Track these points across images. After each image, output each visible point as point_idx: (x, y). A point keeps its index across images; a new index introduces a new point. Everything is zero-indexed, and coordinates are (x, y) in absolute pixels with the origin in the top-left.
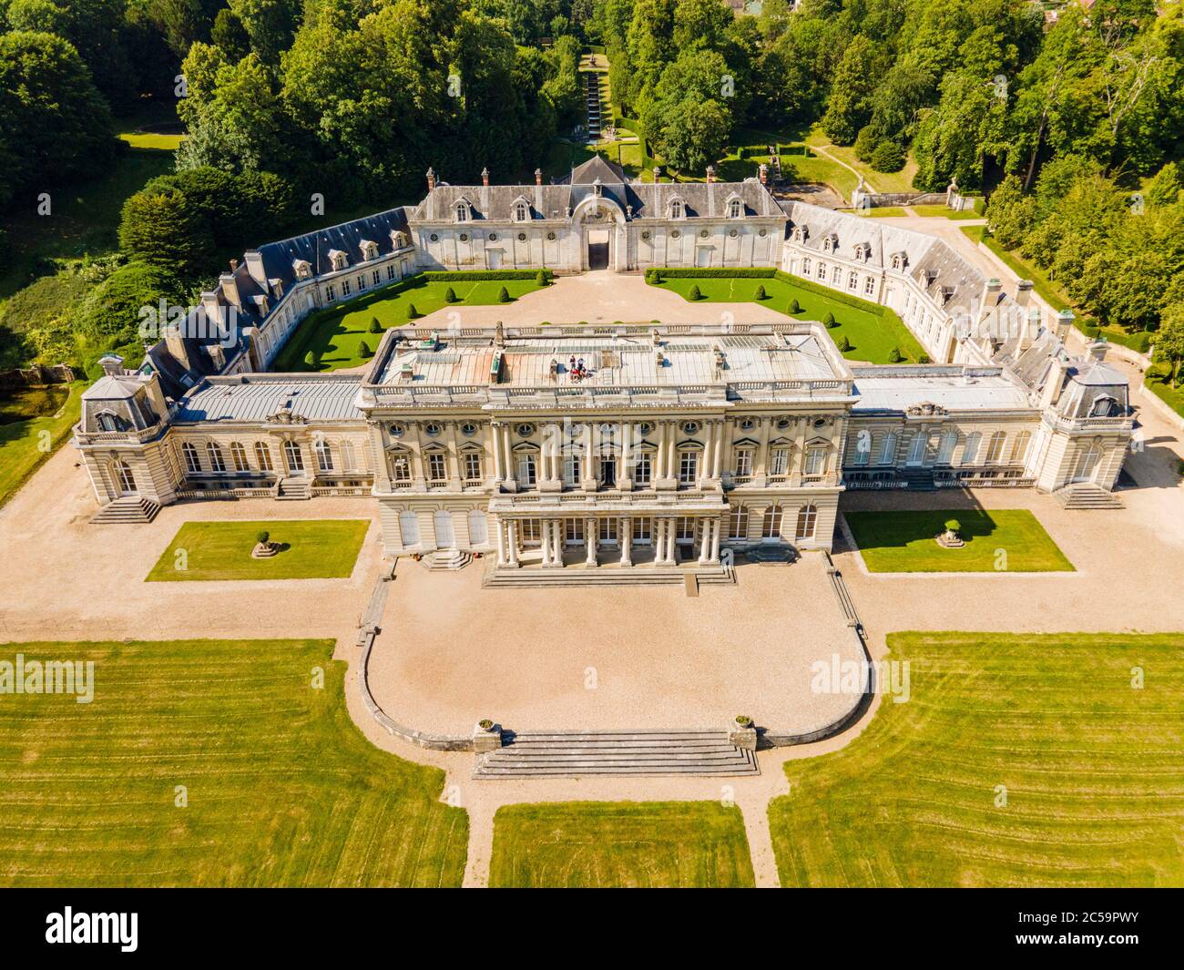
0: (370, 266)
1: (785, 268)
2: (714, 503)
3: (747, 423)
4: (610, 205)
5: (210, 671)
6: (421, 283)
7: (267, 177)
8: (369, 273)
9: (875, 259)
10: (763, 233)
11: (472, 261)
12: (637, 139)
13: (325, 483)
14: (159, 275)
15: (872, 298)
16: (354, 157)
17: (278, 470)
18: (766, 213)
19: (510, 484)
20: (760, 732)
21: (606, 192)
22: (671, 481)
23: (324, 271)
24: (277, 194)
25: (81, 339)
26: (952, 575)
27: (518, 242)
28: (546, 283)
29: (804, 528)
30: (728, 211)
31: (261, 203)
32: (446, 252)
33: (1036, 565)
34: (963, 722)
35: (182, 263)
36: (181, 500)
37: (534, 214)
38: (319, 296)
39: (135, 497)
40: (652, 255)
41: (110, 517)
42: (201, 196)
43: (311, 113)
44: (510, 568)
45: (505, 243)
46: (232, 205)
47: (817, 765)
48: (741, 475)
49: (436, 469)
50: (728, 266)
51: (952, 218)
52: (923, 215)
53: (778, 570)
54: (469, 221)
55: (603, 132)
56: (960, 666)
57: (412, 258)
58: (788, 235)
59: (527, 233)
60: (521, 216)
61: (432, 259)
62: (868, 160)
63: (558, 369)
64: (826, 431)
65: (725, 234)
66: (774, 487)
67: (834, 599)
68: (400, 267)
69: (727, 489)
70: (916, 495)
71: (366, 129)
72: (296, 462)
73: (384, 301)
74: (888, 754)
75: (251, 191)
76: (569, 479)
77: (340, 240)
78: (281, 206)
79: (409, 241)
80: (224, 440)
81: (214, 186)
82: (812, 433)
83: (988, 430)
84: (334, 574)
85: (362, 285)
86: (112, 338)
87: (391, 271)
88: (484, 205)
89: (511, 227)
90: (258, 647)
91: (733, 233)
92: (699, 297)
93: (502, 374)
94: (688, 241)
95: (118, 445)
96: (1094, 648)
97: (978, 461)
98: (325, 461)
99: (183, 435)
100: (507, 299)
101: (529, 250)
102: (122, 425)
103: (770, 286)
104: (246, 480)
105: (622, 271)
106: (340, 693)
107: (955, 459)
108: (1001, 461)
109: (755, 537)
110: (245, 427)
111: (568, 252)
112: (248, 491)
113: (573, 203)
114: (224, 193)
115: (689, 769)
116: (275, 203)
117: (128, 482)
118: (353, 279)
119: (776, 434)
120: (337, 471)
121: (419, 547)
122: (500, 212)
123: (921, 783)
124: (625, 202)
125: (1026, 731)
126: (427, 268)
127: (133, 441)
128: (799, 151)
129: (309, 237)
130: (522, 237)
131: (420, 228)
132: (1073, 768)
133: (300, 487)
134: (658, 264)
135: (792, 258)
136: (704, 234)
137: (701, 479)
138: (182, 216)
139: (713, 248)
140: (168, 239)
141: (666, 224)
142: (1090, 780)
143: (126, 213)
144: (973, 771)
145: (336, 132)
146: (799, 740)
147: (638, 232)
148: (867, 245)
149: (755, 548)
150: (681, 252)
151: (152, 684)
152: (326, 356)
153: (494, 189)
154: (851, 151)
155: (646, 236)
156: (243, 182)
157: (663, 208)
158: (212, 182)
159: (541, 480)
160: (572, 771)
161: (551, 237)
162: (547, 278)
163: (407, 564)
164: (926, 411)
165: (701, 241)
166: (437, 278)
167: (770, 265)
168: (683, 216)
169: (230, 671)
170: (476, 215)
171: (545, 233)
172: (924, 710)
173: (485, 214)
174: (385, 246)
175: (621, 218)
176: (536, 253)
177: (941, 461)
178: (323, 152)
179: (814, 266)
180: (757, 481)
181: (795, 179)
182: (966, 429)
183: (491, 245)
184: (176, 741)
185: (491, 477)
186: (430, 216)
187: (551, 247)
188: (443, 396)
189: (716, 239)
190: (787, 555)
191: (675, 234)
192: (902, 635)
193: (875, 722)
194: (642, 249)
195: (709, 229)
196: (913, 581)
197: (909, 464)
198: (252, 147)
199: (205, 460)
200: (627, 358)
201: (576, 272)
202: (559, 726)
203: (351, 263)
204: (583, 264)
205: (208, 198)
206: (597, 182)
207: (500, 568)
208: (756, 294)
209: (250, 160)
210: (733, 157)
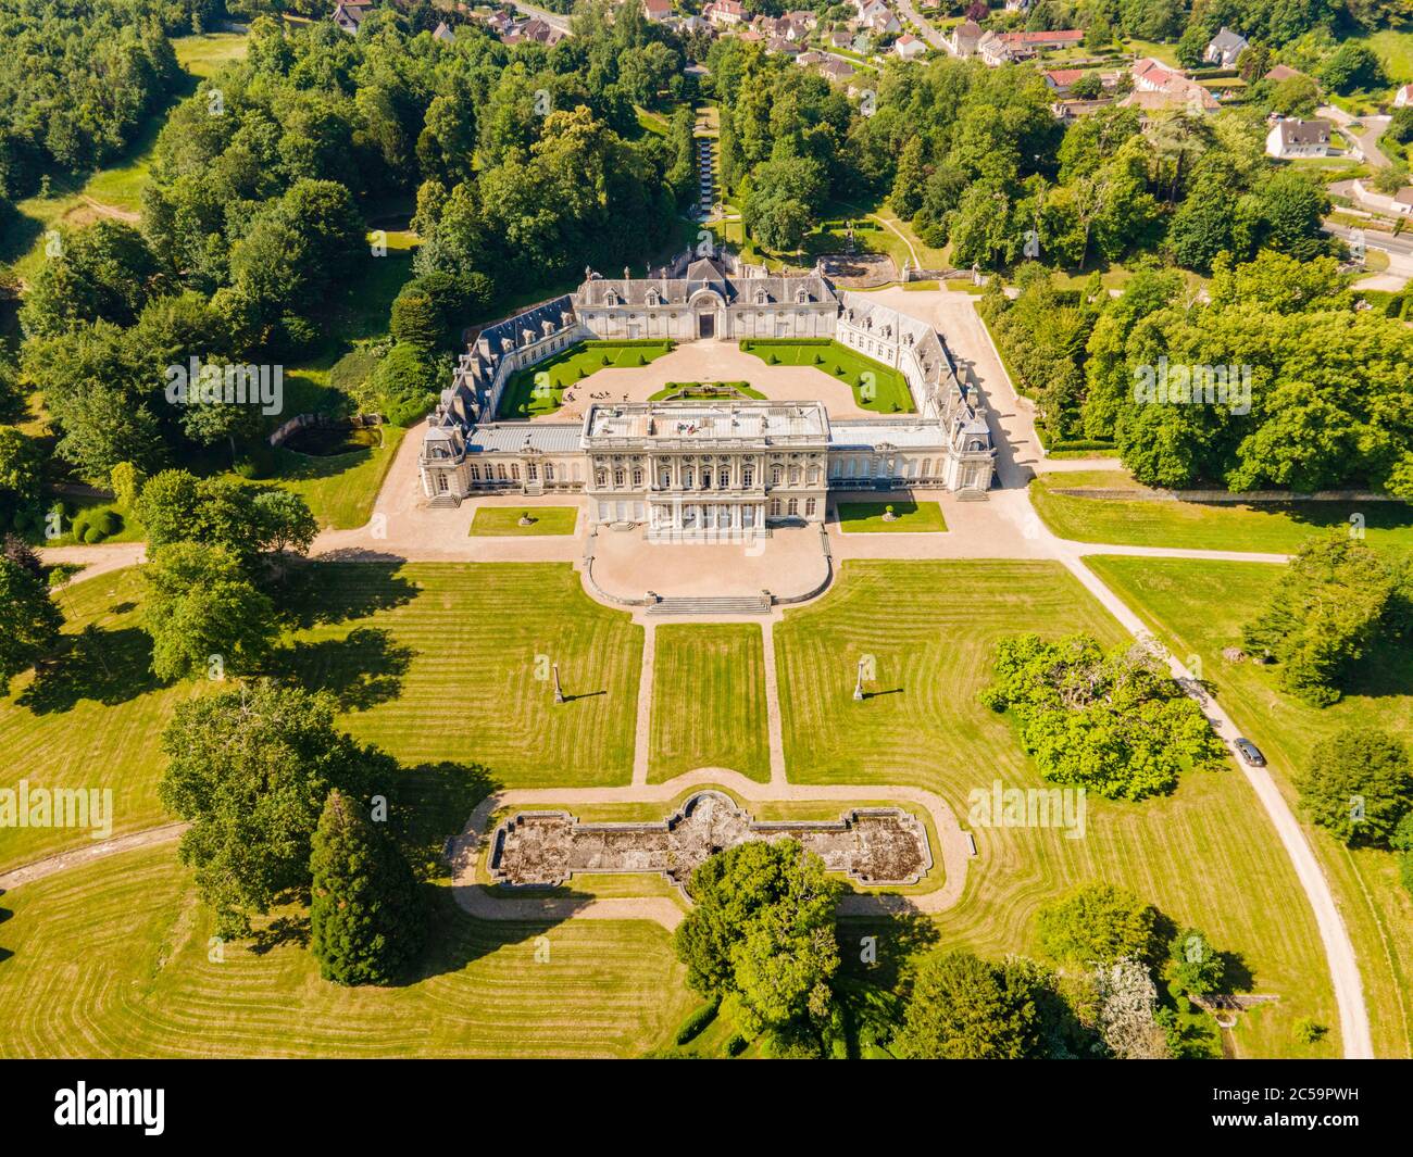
0: (549, 339)
1: (838, 338)
2: (761, 496)
3: (777, 456)
4: (714, 294)
6: (583, 349)
7: (478, 276)
8: (548, 344)
9: (893, 337)
10: (822, 314)
11: (617, 333)
12: (739, 217)
13: (549, 487)
14: (420, 352)
15: (891, 364)
16: (531, 254)
17: (523, 479)
18: (824, 300)
19: (657, 486)
20: (774, 598)
21: (712, 286)
22: (739, 485)
23: (520, 346)
24: (484, 288)
25: (382, 397)
26: (885, 534)
27: (650, 319)
28: (670, 350)
29: (809, 510)
30: (797, 299)
31: (475, 295)
32: (600, 327)
33: (929, 529)
34: (867, 594)
35: (432, 344)
36: (470, 496)
37: (661, 300)
38: (518, 363)
39: (448, 493)
40: (744, 329)
41: (437, 504)
42: (438, 294)
43: (502, 225)
44: (656, 530)
45: (640, 320)
46: (457, 299)
47: (796, 610)
48: (775, 481)
49: (619, 479)
50: (799, 337)
51: (971, 293)
52: (951, 288)
53: (796, 531)
54: (616, 306)
55: (713, 209)
56: (873, 573)
57: (575, 331)
58: (840, 315)
59: (656, 314)
60: (652, 302)
61: (590, 332)
62: (921, 237)
63: (681, 427)
64: (815, 460)
65: (796, 314)
66: (793, 488)
67: (820, 544)
68: (568, 338)
69: (767, 489)
70: (878, 493)
71: (539, 234)
72: (532, 474)
73: (560, 364)
74: (829, 606)
75: (467, 287)
76: (687, 484)
77: (530, 322)
78: (486, 297)
79: (574, 319)
80: (494, 462)
81: (445, 287)
82: (810, 461)
83: (921, 457)
84: (564, 533)
85: (544, 353)
86: (399, 397)
87: (562, 340)
88: (626, 294)
89: (646, 309)
90: (535, 565)
91: (801, 314)
92: (775, 362)
93: (653, 432)
94: (770, 319)
95: (443, 465)
96: (939, 565)
97: (917, 475)
98: (549, 476)
99: (472, 459)
100: (644, 363)
101: (658, 325)
102: (445, 454)
103: (823, 352)
104: (504, 485)
105: (723, 340)
106: (579, 583)
107: (904, 473)
108: (931, 474)
109: (784, 515)
110: (507, 455)
111: (686, 326)
112: (508, 491)
113: (689, 294)
114: (452, 291)
115: (740, 612)
116: (484, 295)
117: (444, 486)
118: (538, 349)
119: (792, 462)
120: (556, 480)
121: (608, 519)
122: (638, 299)
123: (842, 616)
124: (725, 292)
125: (894, 597)
126: (586, 338)
127: (451, 463)
128: (870, 225)
129: (510, 322)
130: (653, 316)
131: (581, 311)
133: (536, 489)
134: (749, 335)
135: (842, 331)
136: (781, 314)
137: (755, 484)
138: (430, 311)
139: (787, 324)
140: (424, 328)
141: (753, 309)
142: (914, 614)
143: (394, 310)
144: (866, 612)
145: (519, 239)
146: (791, 601)
147: (734, 313)
148: (889, 327)
149: (784, 521)
150: (765, 326)
151: (490, 579)
152: (530, 406)
153: (633, 282)
154: (909, 224)
155: (740, 316)
156: (462, 281)
157: (752, 296)
158: (443, 283)
159: (672, 484)
160: (688, 612)
161: (673, 316)
162: (671, 346)
163: (601, 529)
164: (885, 447)
165: (779, 319)
166: (593, 345)
167: (828, 336)
168: (766, 302)
169: (525, 575)
170: (621, 301)
171: (669, 314)
172: (850, 591)
173: (627, 301)
174: (558, 324)
175: (722, 303)
176: (662, 327)
177: (897, 474)
178: (510, 251)
179: (856, 338)
180: (783, 485)
181: (865, 249)
182: (909, 457)
183: (631, 321)
185: (647, 483)
186: (588, 301)
187: (674, 323)
188: (624, 442)
189: (790, 317)
190: (801, 524)
191: (760, 314)
192: (851, 560)
193: (828, 595)
194: (737, 324)
195: (784, 311)
196: (863, 537)
197: (879, 476)
198: (467, 256)
199: (482, 474)
200: (717, 421)
201: (691, 341)
202: (684, 595)
203: (538, 338)
204: (696, 335)
205: (443, 295)
206: (705, 280)
207: (651, 530)
208: (814, 360)
209: (465, 265)
210: (817, 230)
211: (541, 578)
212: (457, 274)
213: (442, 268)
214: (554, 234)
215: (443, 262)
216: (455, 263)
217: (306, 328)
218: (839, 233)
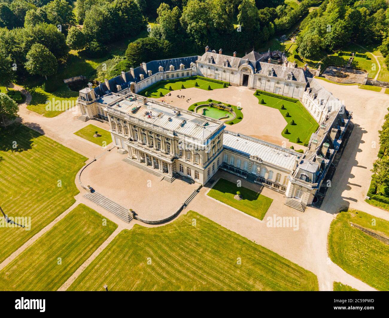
0: (181, 71)
1: (302, 101)
2: (169, 160)
3: (180, 143)
4: (250, 67)
5: (66, 155)
7: (166, 41)
8: (180, 73)
9: (323, 106)
10: (297, 87)
11: (211, 75)
14: (129, 64)
16: (195, 39)
18: (300, 81)
19: (132, 138)
20: (135, 214)
21: (250, 63)
22: (164, 151)
23: (167, 70)
24: (167, 47)
26: (227, 205)
27: (223, 73)
28: (225, 87)
29: (197, 176)
30: (287, 77)
31: (162, 48)
32: (205, 71)
33: (253, 214)
34: (181, 237)
35: (135, 62)
36: (94, 119)
37: (229, 65)
38: (164, 77)
39: (86, 115)
40: (261, 85)
41: (80, 118)
42: (147, 45)
43: (186, 25)
44: (130, 158)
45: (219, 72)
46: (154, 48)
47: (141, 228)
48: (181, 156)
49: (120, 129)
50: (285, 96)
52: (387, 92)
53: (186, 184)
54: (211, 64)
55: (292, 39)
57: (195, 71)
58: (306, 90)
59: (226, 71)
60: (225, 65)
61: (200, 72)
62: (387, 65)
64: (198, 152)
65: (285, 84)
66: (188, 162)
67: (188, 196)
68: (191, 73)
69: (177, 158)
70: (247, 182)
73: (181, 82)
74: (157, 234)
75: (161, 45)
77: (175, 63)
78: (167, 50)
79: (196, 66)
80: (103, 108)
81: (151, 43)
82: (195, 151)
83: (276, 172)
85: (178, 76)
87: (188, 74)
88: (217, 60)
89: (222, 68)
91: (287, 85)
92: (263, 103)
93: (136, 111)
94: (272, 84)
95: (83, 103)
97: (273, 180)
99: (97, 105)
100: (210, 89)
101: (226, 76)
102: (85, 99)
103: (287, 104)
105: (250, 89)
107: (266, 176)
108: (281, 183)
109: (185, 174)
111: (237, 79)
113: (239, 64)
114: (154, 45)
115: (117, 215)
116: (166, 49)
118: (175, 74)
119: (187, 148)
121: (119, 146)
122: (220, 63)
123: (156, 243)
124: (255, 67)
125: (193, 246)
126: (199, 75)
127: (86, 103)
128: (364, 56)
129: (166, 61)
130: (224, 71)
131: (199, 63)
132: (193, 259)
134: (262, 89)
135: (305, 98)
136: (278, 83)
137: (171, 153)
138: (138, 50)
139: (280, 88)
140: (133, 55)
141: (266, 77)
142: (193, 264)
143: (129, 46)
144: (170, 247)
145: (191, 31)
146: (142, 221)
147: (257, 78)
148: (322, 100)
149: (185, 177)
150: (270, 87)
151: (56, 154)
153: (221, 55)
154: (385, 59)
155: (260, 79)
156: (159, 42)
157: (266, 71)
158: (151, 41)
159: (138, 140)
161: (232, 73)
162: (226, 85)
163: (115, 149)
164: (255, 158)
165: (277, 85)
166: (199, 78)
167: (297, 99)
168: (272, 76)
169: (68, 157)
170: (214, 62)
171: (231, 72)
172: (176, 230)
173: (216, 63)
174: (188, 66)
175: (252, 71)
177: (262, 175)
180: (184, 159)
181: (355, 67)
182: (269, 169)
183: (216, 72)
184: (50, 165)
185: (129, 135)
186: (203, 60)
187: (232, 76)
188: (119, 113)
189: (282, 85)
190: (190, 181)
191: (269, 81)
192: (194, 212)
193: (163, 226)
194: (258, 83)
195: (280, 82)
196: (214, 202)
197: (253, 173)
199: (101, 112)
200: (165, 116)
201: (237, 86)
203: (176, 69)
204: (240, 83)
205: (149, 46)
206: (247, 60)
207: (129, 157)
208: (281, 107)
209: (164, 37)
210: (336, 55)
211: (72, 161)
212: (160, 39)
213: (155, 36)
214: (205, 32)
215: (156, 34)
216: (161, 36)
217: (98, 46)
218: (345, 57)
